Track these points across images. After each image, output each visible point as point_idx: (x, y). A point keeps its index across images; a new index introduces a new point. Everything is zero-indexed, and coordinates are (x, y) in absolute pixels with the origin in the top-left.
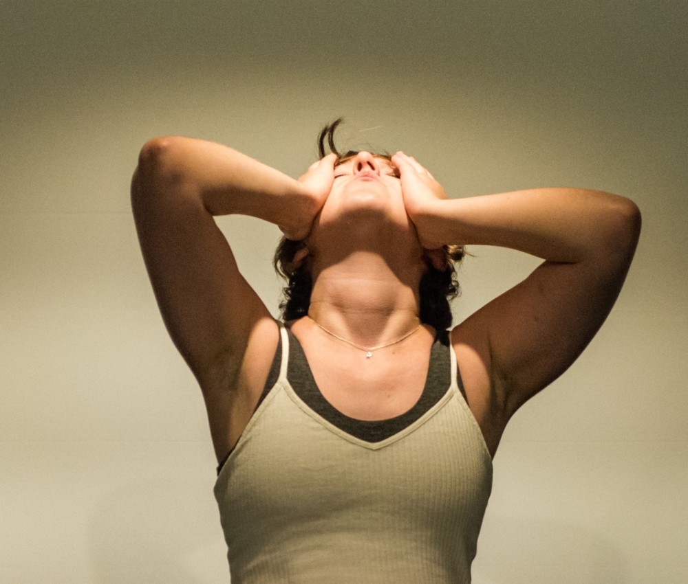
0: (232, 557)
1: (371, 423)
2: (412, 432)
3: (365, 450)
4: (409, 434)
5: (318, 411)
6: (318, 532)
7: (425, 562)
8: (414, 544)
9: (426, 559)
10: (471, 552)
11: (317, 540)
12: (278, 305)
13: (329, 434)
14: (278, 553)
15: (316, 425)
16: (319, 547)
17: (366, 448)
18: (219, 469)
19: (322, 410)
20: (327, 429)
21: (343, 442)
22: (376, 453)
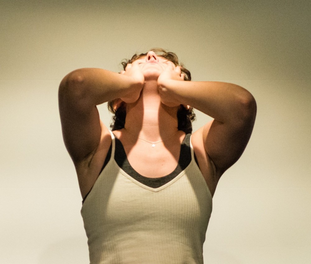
0: (89, 243)
1: (154, 179)
2: (174, 183)
3: (152, 192)
4: (172, 184)
5: (129, 174)
6: (130, 231)
7: (181, 244)
8: (175, 236)
9: (181, 242)
10: (203, 239)
11: (129, 235)
12: (109, 126)
13: (134, 184)
14: (111, 242)
15: (128, 180)
16: (130, 238)
17: (152, 191)
18: (83, 202)
19: (131, 173)
20: (133, 182)
21: (141, 188)
22: (157, 193)
